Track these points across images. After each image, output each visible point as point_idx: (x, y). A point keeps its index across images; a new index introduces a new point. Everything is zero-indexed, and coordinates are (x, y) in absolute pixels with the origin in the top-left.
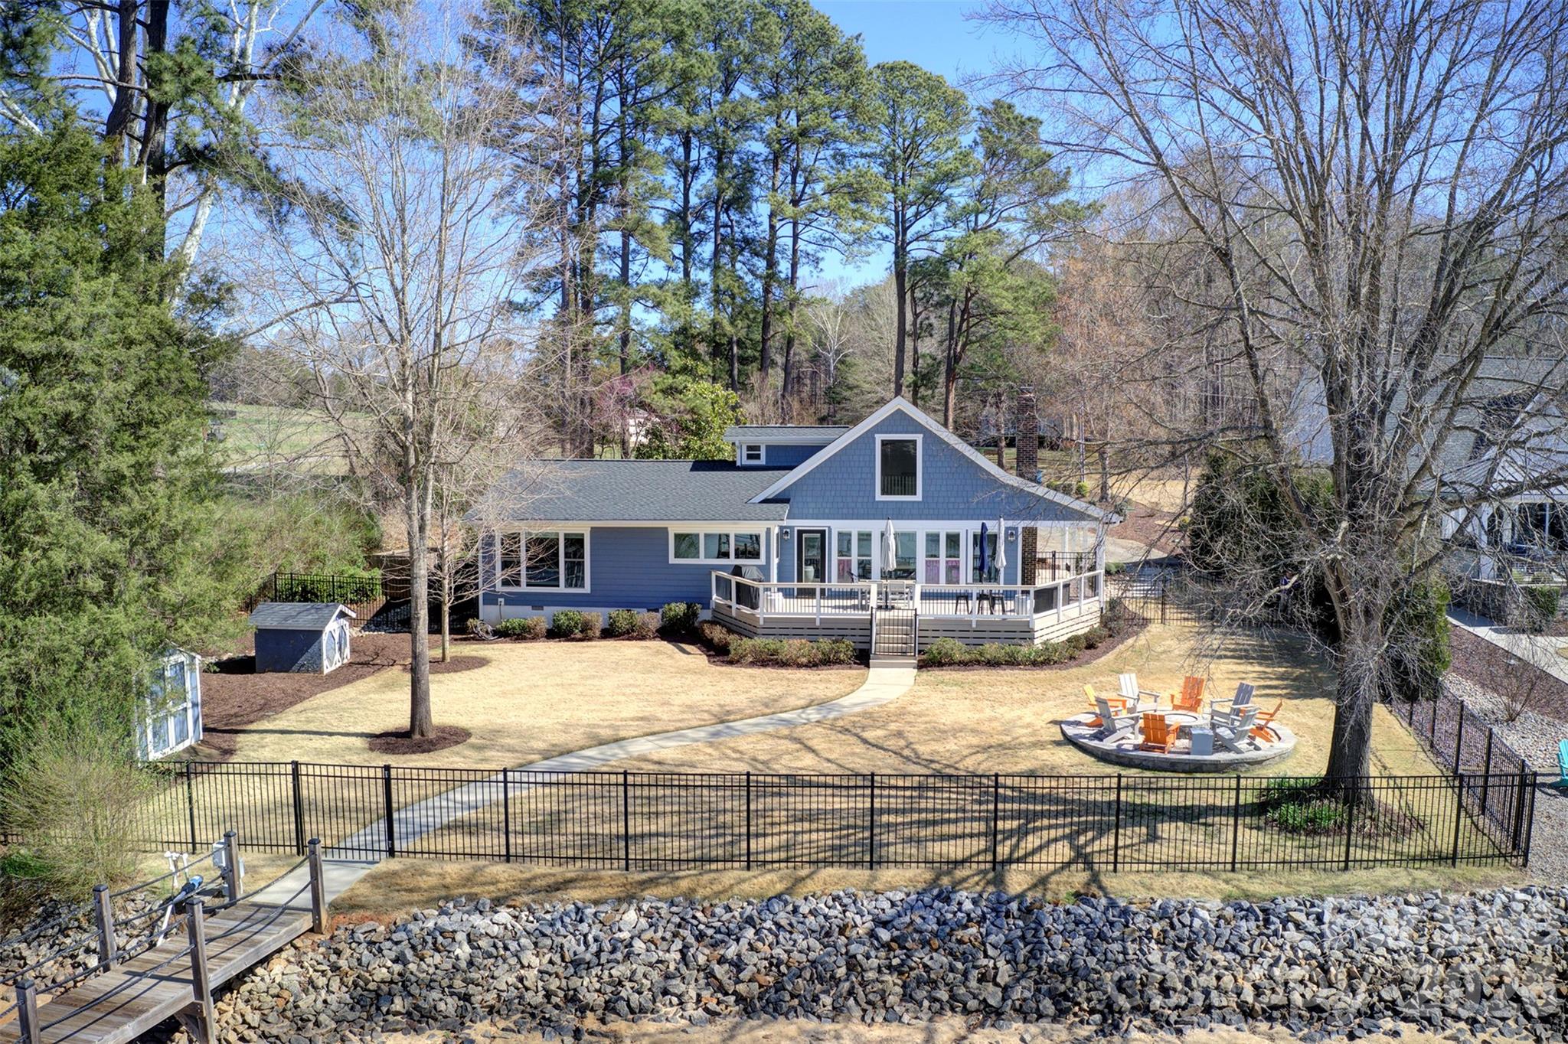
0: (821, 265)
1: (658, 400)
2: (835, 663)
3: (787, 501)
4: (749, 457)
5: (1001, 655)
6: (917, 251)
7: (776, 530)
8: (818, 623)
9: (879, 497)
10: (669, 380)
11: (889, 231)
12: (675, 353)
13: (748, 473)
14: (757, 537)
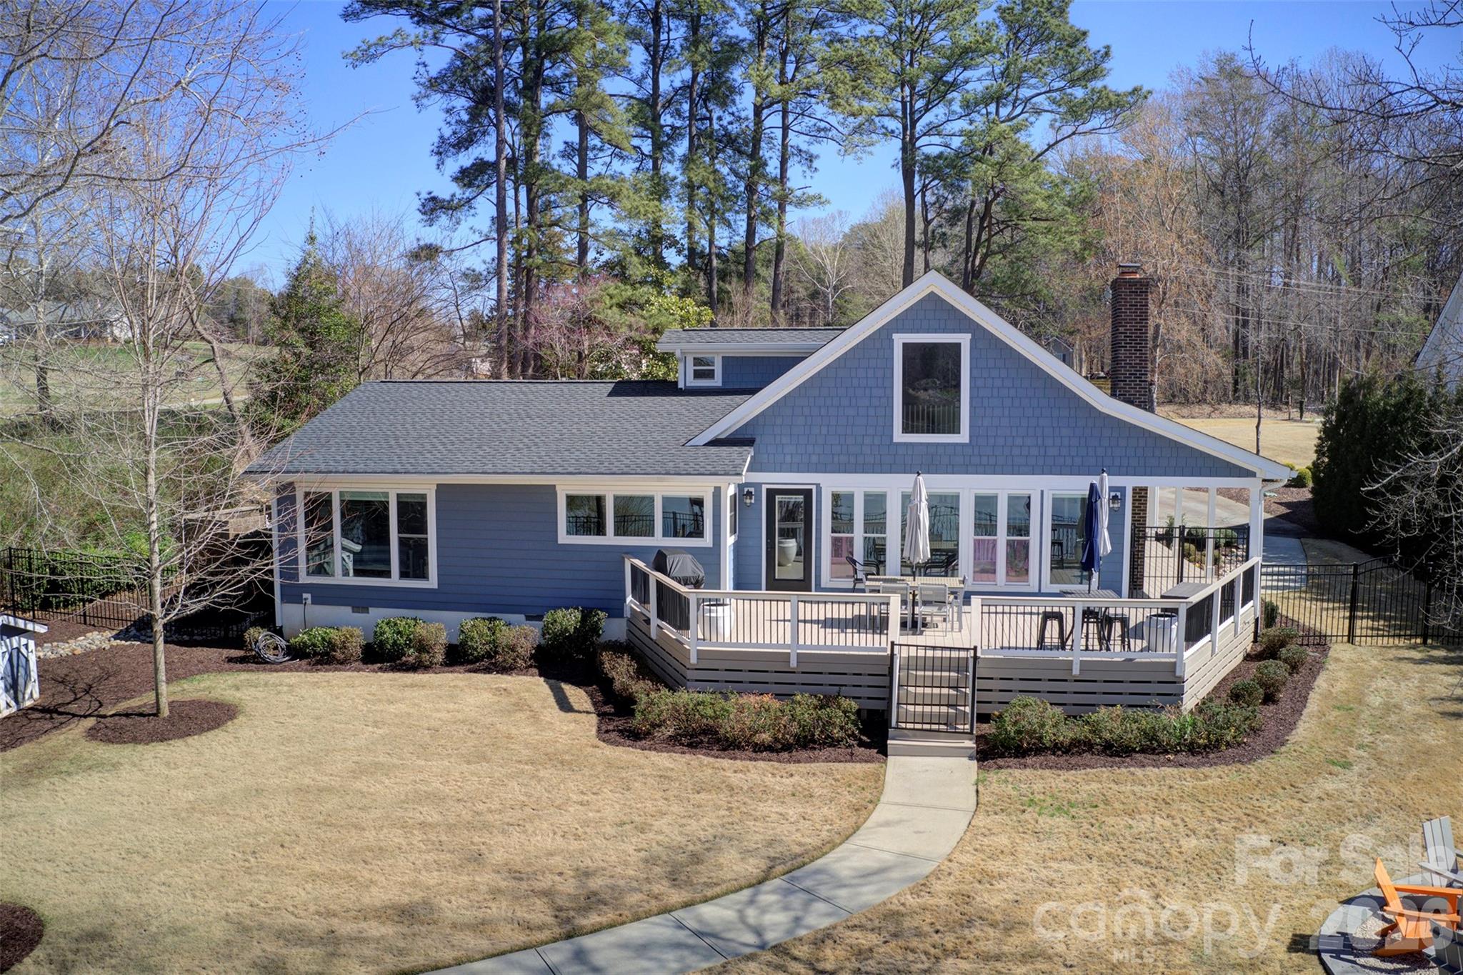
0: (816, 164)
1: (613, 316)
2: (823, 745)
3: (750, 442)
4: (698, 375)
5: (1131, 734)
6: (929, 146)
7: (731, 490)
8: (793, 663)
9: (899, 436)
10: (628, 292)
11: (894, 125)
12: (635, 260)
13: (693, 399)
14: (698, 502)
